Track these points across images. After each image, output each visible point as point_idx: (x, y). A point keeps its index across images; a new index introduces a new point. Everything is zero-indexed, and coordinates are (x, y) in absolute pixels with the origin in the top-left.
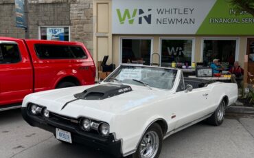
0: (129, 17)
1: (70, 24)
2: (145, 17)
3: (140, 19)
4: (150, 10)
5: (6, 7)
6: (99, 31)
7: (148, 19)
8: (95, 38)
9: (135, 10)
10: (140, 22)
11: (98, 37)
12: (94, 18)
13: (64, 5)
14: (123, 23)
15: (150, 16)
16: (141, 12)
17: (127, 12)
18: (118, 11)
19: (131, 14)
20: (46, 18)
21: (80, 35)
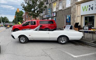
0: (86, 9)
1: (71, 14)
2: (91, 8)
3: (89, 9)
4: (93, 5)
5: (60, 11)
6: (78, 15)
7: (92, 8)
8: (76, 17)
9: (88, 6)
10: (89, 10)
11: (77, 17)
12: (76, 11)
13: (70, 8)
14: (84, 11)
15: (93, 7)
16: (90, 6)
17: (85, 7)
18: (83, 7)
19: (86, 7)
20: (66, 13)
21: (73, 17)
